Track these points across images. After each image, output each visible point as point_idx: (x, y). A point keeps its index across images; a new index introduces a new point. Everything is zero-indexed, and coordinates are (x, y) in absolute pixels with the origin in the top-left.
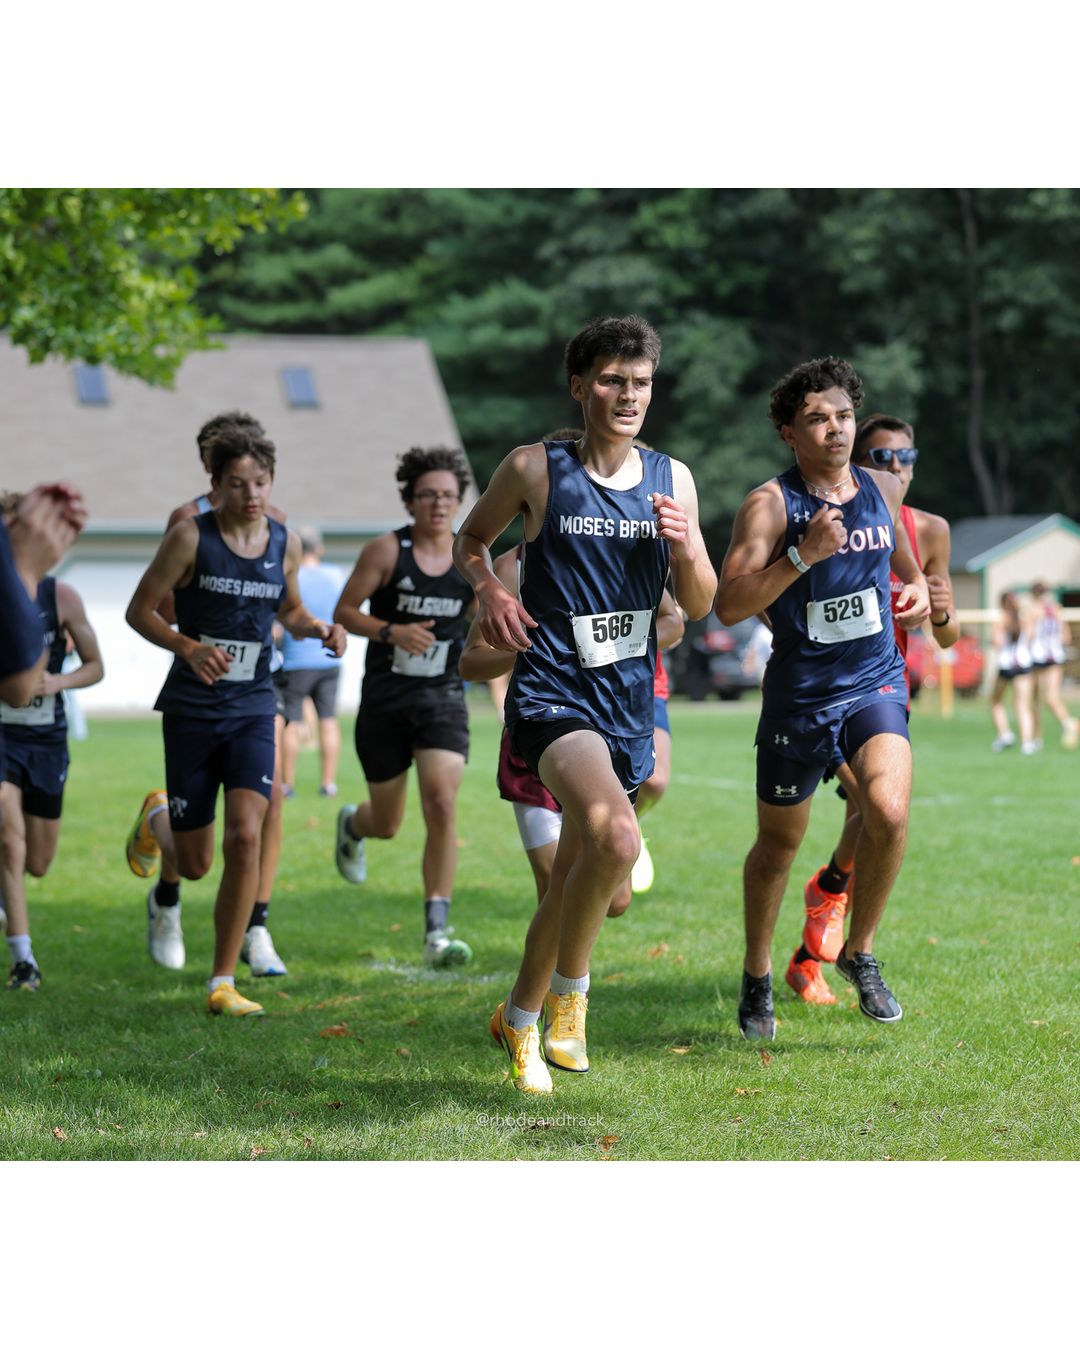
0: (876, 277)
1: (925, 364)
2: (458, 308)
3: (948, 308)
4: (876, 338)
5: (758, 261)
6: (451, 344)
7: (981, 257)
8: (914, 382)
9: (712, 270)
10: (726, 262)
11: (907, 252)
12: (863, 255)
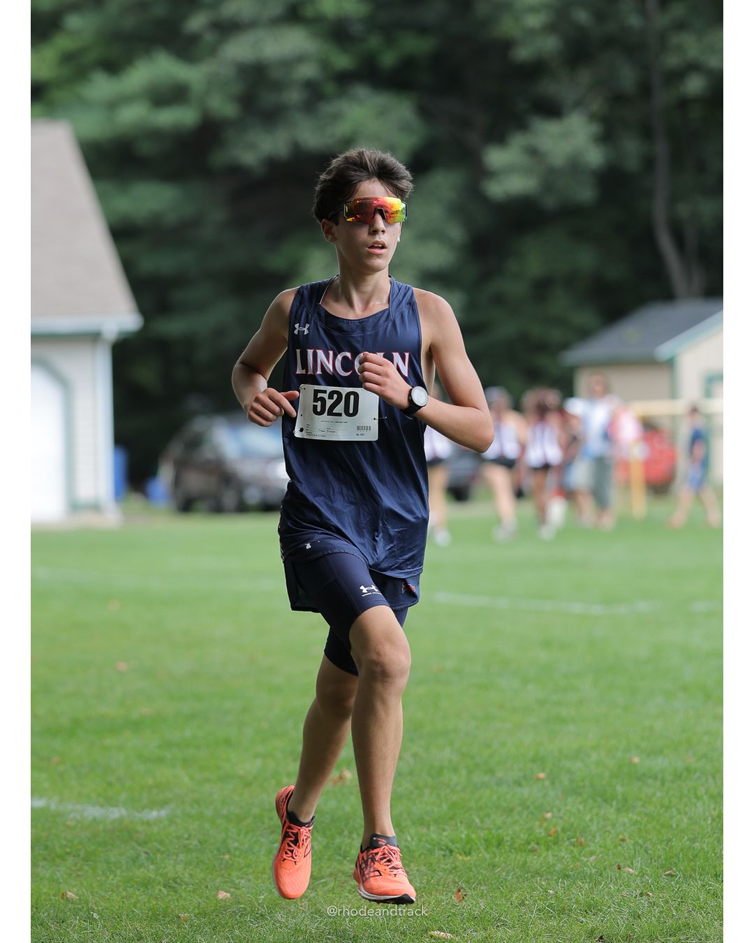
0: (550, 45)
1: (607, 137)
2: (101, 87)
3: (627, 77)
4: (552, 110)
5: (423, 30)
6: (96, 126)
7: (661, 20)
8: (595, 157)
9: (374, 41)
10: (389, 31)
11: (583, 16)
12: (534, 21)
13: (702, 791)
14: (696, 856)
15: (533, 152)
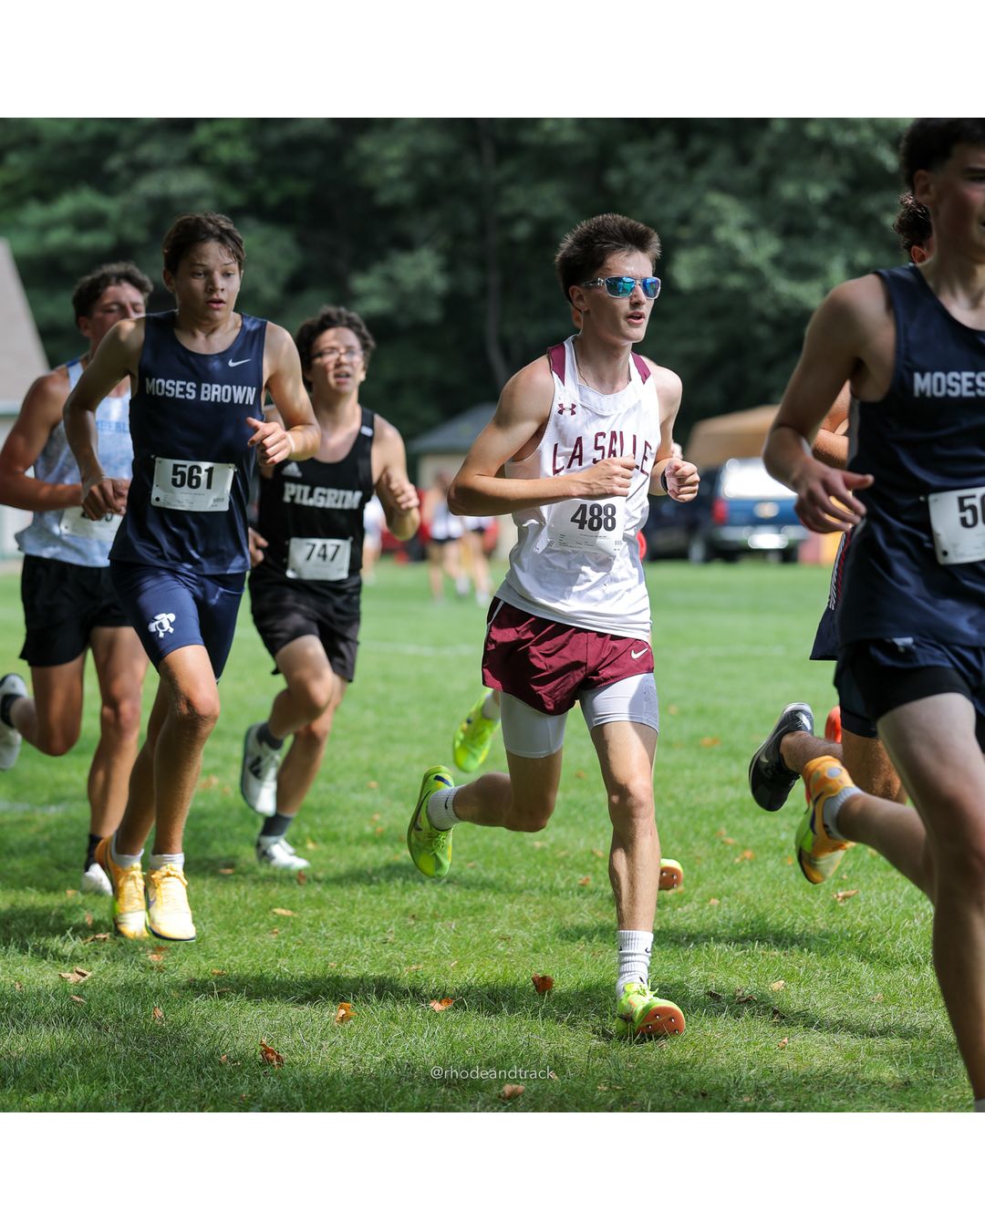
0: (406, 192)
1: (449, 268)
2: (34, 213)
3: (468, 219)
4: (406, 245)
5: (302, 175)
6: (26, 244)
7: (497, 175)
8: (440, 284)
9: (261, 183)
10: (274, 175)
11: (433, 169)
12: (393, 171)
15: (390, 280)
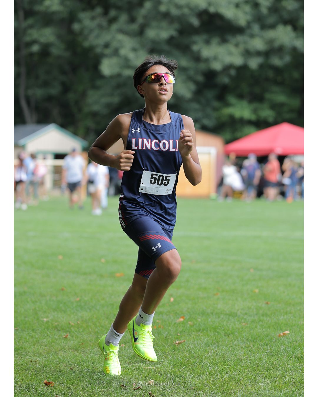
7: (24, 24)
13: (29, 300)
14: (26, 323)
